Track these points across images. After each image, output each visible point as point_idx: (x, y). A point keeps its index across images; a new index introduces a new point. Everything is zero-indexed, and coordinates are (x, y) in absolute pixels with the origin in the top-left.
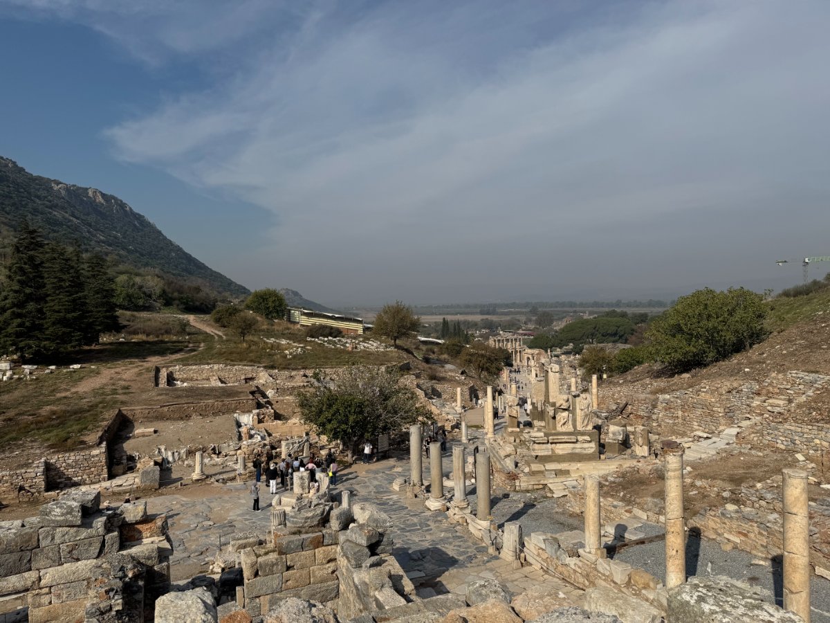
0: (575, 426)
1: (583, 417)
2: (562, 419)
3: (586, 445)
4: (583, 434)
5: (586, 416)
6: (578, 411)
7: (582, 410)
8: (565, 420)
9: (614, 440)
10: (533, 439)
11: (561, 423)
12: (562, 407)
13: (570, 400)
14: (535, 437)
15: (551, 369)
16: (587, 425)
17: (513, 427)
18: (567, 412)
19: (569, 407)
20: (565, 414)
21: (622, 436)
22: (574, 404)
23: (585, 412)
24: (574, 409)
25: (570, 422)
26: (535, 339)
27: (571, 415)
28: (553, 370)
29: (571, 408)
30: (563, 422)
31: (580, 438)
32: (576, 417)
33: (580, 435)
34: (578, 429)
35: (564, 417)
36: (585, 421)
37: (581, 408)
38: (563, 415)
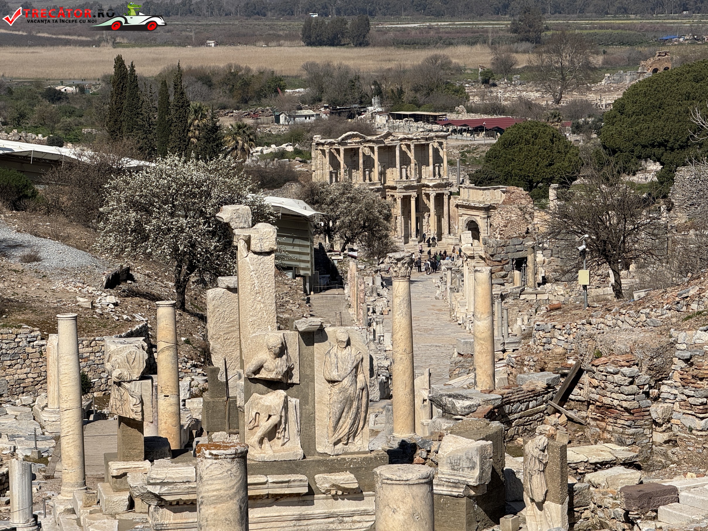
0: (308, 438)
1: (337, 408)
2: (263, 416)
3: (345, 506)
5: (348, 402)
6: (320, 386)
7: (332, 382)
8: (274, 419)
9: (456, 485)
10: (156, 490)
11: (259, 432)
12: (263, 374)
13: (293, 350)
14: (163, 484)
15: (248, 241)
16: (353, 434)
17: (126, 458)
18: (282, 393)
19: (289, 373)
20: (275, 399)
21: (477, 472)
22: (306, 363)
23: (343, 390)
25: (293, 427)
26: (506, 144)
27: (293, 401)
28: (255, 246)
29: (295, 379)
30: (265, 425)
32: (314, 407)
33: (323, 469)
34: (320, 449)
35: (269, 408)
36: (342, 419)
37: (329, 377)
38: (267, 404)
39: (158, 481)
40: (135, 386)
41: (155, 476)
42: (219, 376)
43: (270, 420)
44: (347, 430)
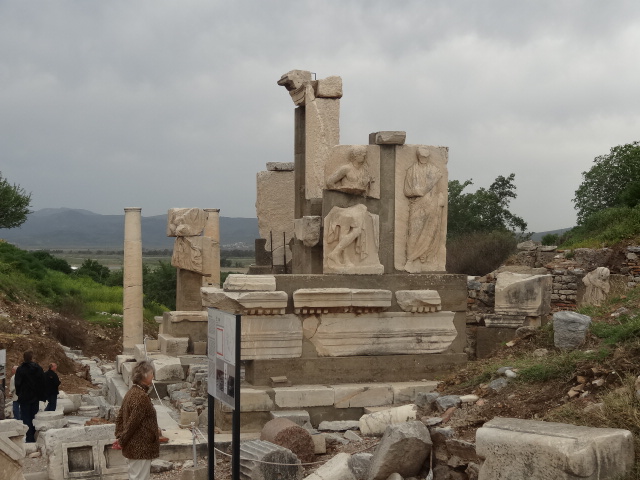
0: (386, 256)
1: (417, 224)
2: (344, 229)
3: (423, 324)
4: (415, 281)
6: (400, 203)
7: (412, 198)
8: (355, 232)
9: (515, 317)
10: (235, 296)
11: (340, 245)
12: (347, 185)
13: (374, 163)
15: (316, 87)
16: (430, 252)
18: (362, 206)
20: (357, 212)
21: (538, 303)
22: (387, 177)
23: (424, 206)
24: (388, 195)
25: (372, 243)
27: (374, 217)
29: (376, 194)
30: (346, 237)
31: (407, 296)
32: (394, 223)
33: (404, 285)
34: (398, 266)
35: (351, 219)
36: (422, 236)
37: (409, 193)
38: (348, 215)
39: (236, 288)
40: (197, 240)
41: (232, 283)
42: (266, 246)
43: (351, 234)
44: (426, 248)
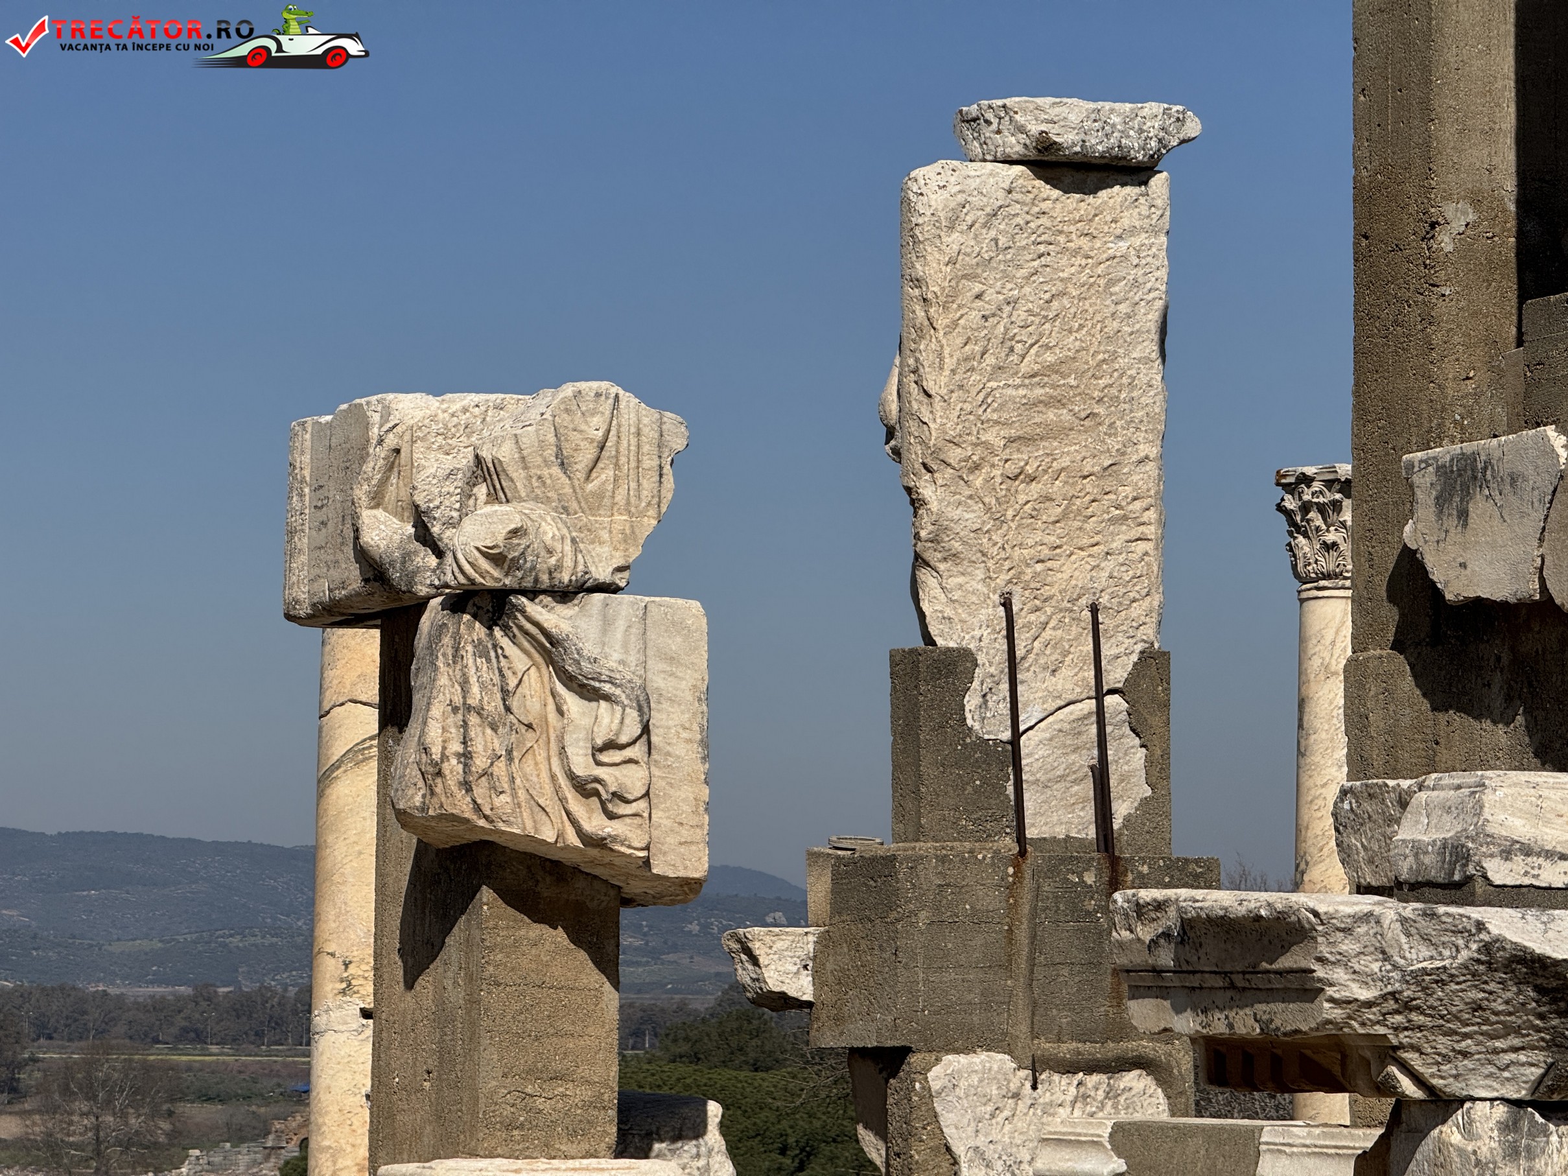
17: (505, 1137)
40: (607, 623)
42: (971, 702)
